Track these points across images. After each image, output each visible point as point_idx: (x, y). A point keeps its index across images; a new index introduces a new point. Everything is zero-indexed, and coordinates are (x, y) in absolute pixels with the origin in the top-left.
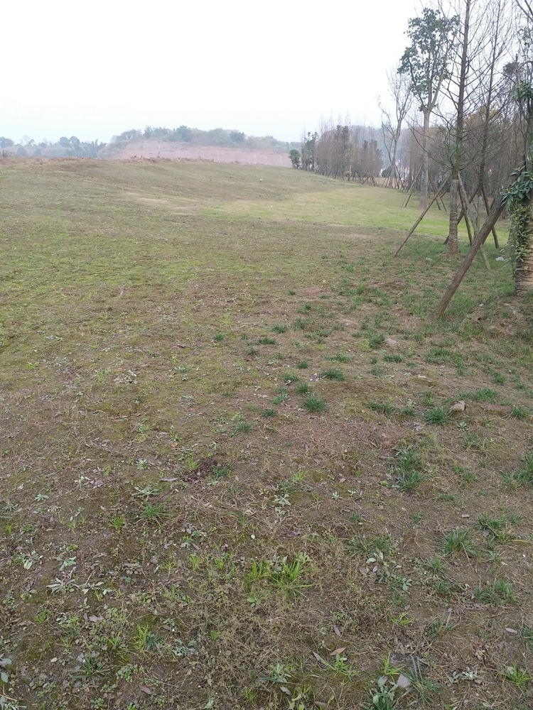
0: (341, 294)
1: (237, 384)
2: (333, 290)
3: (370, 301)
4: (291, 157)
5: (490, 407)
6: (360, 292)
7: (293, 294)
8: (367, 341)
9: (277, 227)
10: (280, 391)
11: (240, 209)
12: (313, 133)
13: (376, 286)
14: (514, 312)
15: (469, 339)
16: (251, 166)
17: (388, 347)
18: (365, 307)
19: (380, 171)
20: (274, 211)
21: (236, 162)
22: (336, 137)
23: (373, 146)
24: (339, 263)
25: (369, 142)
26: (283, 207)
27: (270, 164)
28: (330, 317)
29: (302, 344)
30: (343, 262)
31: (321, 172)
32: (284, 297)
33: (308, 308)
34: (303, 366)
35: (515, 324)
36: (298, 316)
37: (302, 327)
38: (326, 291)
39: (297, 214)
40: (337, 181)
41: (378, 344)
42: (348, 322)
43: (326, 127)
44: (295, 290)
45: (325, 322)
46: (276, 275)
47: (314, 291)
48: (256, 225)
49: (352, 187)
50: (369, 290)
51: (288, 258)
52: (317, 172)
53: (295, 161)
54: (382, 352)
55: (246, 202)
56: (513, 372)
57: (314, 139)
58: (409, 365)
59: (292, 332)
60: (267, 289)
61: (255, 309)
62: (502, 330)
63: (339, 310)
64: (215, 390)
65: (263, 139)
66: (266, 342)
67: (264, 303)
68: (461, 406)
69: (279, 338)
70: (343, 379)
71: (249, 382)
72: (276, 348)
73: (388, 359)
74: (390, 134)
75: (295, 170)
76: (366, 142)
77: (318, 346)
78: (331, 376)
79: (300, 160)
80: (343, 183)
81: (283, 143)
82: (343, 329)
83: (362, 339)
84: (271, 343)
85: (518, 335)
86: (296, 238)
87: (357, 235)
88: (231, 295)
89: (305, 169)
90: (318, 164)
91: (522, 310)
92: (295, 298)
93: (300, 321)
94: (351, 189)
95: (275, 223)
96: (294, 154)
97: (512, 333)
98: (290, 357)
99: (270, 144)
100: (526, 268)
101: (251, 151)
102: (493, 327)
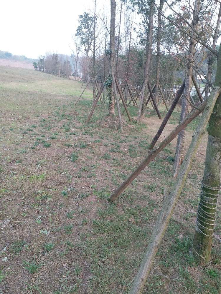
0: (56, 116)
1: (21, 142)
2: (53, 115)
3: (66, 119)
4: (34, 65)
5: (98, 144)
6: (63, 116)
7: (38, 116)
8: (64, 129)
9: (30, 93)
10: (36, 143)
11: (13, 86)
12: (43, 56)
13: (68, 114)
14: (109, 120)
15: (96, 129)
16: (16, 68)
17: (71, 131)
18: (64, 120)
19: (71, 73)
20: (28, 87)
21: (9, 66)
22: (53, 58)
23: (68, 63)
24: (55, 107)
25: (66, 61)
26: (32, 86)
27: (24, 67)
28: (52, 123)
29: (42, 130)
30: (56, 106)
31: (47, 72)
32: (35, 117)
33: (44, 120)
34: (43, 136)
35: (109, 124)
36: (41, 123)
37: (42, 126)
38: (51, 115)
39: (38, 89)
40: (54, 76)
41: (68, 130)
42: (58, 124)
43: (48, 54)
44: (39, 115)
45: (50, 124)
46: (31, 110)
47: (46, 115)
48: (21, 92)
49: (60, 79)
50: (66, 115)
51: (35, 105)
52: (45, 72)
53: (36, 67)
54: (69, 132)
55: (15, 83)
56: (107, 136)
57: (43, 58)
58: (77, 135)
59: (39, 127)
60: (28, 115)
61: (24, 121)
62: (105, 126)
63: (55, 121)
64: (13, 143)
65: (21, 57)
66: (30, 130)
67: (27, 119)
68: (90, 143)
69: (34, 129)
70: (56, 139)
71: (25, 141)
72: (33, 132)
73: (71, 134)
74: (74, 59)
75: (36, 71)
76: (65, 61)
77: (48, 131)
78: (52, 138)
79: (38, 67)
80: (56, 77)
81: (30, 59)
82: (57, 127)
83: (63, 129)
84: (31, 130)
85: (109, 127)
86: (38, 98)
87: (62, 98)
88: (14, 117)
89: (40, 70)
90: (46, 69)
91: (111, 120)
92: (39, 118)
93: (41, 124)
94: (60, 80)
95: (29, 92)
96: (35, 64)
97: (108, 126)
98: (39, 134)
99: (24, 59)
100: (112, 107)
101: (15, 61)
102: (103, 125)
